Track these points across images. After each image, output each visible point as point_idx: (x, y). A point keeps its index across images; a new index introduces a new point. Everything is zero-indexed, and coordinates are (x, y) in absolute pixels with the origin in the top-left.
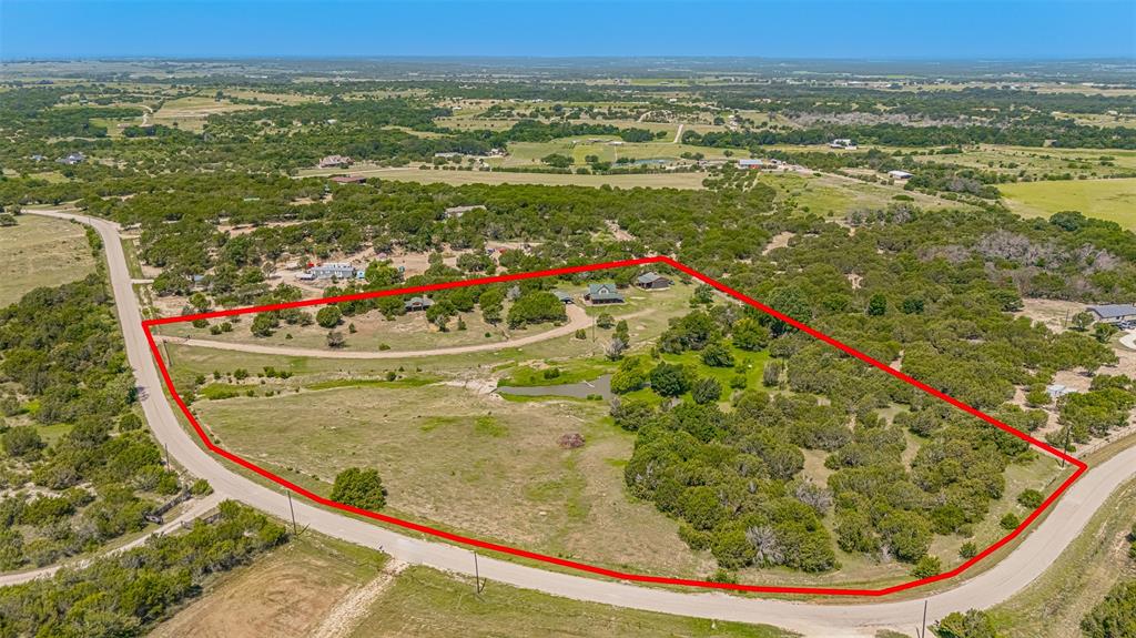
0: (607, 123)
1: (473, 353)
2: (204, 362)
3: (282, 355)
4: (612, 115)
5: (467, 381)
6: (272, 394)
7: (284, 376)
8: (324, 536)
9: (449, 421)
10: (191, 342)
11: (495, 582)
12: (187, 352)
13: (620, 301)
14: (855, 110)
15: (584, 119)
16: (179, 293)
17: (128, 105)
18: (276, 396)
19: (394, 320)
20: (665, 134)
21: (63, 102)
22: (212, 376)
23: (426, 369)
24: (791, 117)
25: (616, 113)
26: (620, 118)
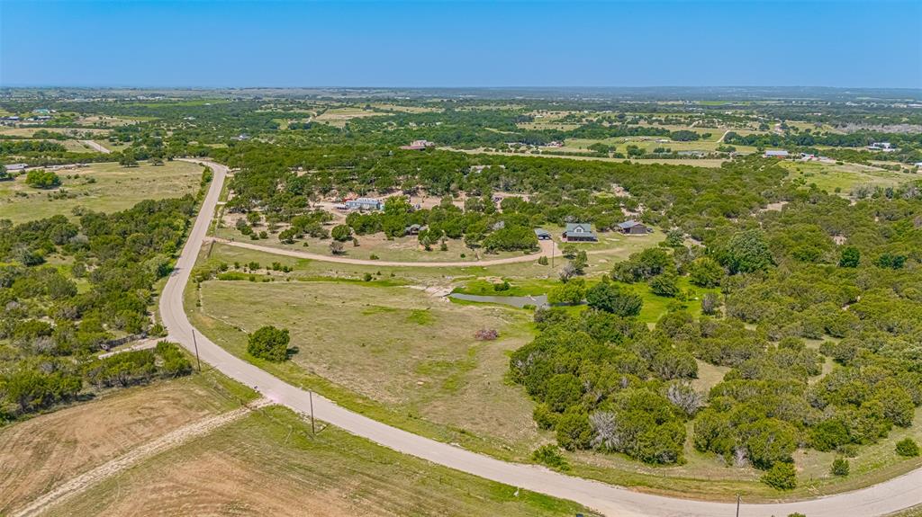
0: (660, 127)
1: (443, 268)
2: (234, 256)
3: (293, 257)
4: (668, 121)
5: (428, 286)
6: (268, 280)
7: (286, 270)
8: (222, 374)
9: (390, 310)
11: (336, 427)
12: (226, 250)
13: (595, 240)
14: (904, 123)
15: (644, 124)
16: (243, 212)
17: (303, 111)
18: (270, 282)
19: (393, 240)
20: (711, 135)
21: (261, 109)
22: (234, 266)
23: (398, 275)
24: (837, 126)
25: (672, 120)
26: (674, 124)
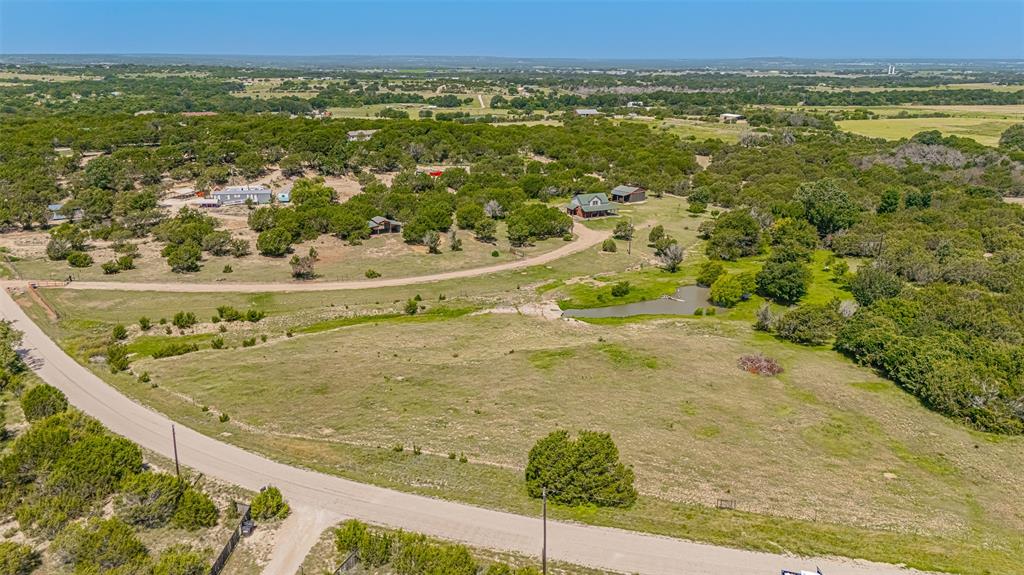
0: (409, 93)
3: (231, 293)
5: (516, 306)
10: (74, 285)
12: (75, 298)
16: (28, 228)
19: (360, 244)
20: (472, 100)
22: (137, 326)
23: (451, 297)
